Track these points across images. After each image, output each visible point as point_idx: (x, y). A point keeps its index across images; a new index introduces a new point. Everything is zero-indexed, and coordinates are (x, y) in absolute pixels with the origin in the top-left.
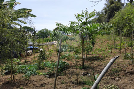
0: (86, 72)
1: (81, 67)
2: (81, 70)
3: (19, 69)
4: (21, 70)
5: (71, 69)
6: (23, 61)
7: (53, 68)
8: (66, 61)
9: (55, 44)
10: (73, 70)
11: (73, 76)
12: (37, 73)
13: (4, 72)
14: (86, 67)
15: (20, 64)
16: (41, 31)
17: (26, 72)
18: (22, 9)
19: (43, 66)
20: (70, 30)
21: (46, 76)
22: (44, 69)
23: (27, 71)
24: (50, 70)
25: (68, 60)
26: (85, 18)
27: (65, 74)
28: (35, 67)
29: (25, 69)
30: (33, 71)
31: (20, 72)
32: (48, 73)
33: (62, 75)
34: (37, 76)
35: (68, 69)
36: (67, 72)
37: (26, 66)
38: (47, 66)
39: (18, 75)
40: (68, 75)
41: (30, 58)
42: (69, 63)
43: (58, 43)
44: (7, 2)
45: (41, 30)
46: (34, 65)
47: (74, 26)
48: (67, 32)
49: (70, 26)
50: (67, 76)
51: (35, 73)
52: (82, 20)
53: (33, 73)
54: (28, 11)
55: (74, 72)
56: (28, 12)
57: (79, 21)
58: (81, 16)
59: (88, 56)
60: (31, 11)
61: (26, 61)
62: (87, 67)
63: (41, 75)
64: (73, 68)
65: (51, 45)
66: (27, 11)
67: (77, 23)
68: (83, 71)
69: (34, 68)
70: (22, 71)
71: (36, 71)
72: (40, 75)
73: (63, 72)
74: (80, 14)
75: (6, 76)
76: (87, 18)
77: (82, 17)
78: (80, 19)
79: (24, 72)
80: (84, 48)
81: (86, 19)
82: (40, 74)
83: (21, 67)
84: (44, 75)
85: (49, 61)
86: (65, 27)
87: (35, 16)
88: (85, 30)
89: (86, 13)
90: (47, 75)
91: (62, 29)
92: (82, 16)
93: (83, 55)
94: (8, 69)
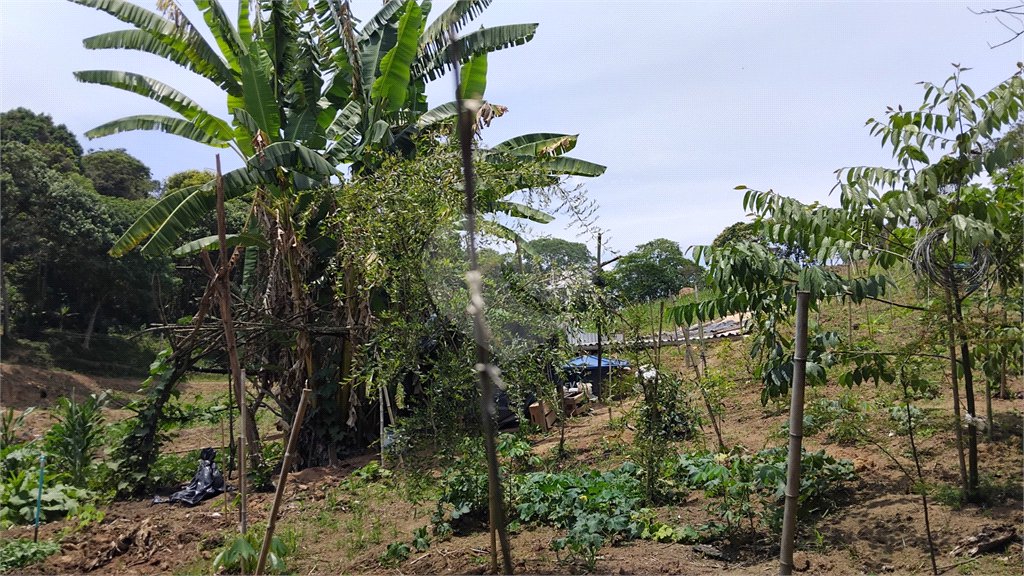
0: (1000, 530)
1: (957, 491)
2: (957, 510)
3: (527, 499)
4: (541, 508)
5: (874, 506)
6: (545, 449)
7: (744, 494)
8: (832, 451)
9: (736, 337)
10: (893, 510)
11: (897, 558)
12: (641, 527)
13: (447, 516)
14: (990, 490)
15: (531, 468)
16: (632, 258)
17: (573, 520)
18: (518, 140)
19: (671, 483)
20: (844, 229)
21: (704, 548)
22: (685, 504)
23: (577, 513)
24: (725, 507)
25: (847, 440)
26: (952, 135)
27: (838, 540)
28: (621, 488)
29: (566, 501)
30: (611, 515)
31: (534, 517)
32: (716, 531)
33: (813, 547)
34: (640, 547)
35: (856, 502)
36: (850, 525)
37: (571, 480)
38: (701, 485)
39: (526, 535)
40: (862, 546)
41: (582, 431)
42: (857, 464)
43: (762, 325)
44: (439, 109)
45: (634, 250)
46: (617, 475)
47: (871, 195)
48: (818, 245)
49: (845, 202)
50: (853, 553)
51: (626, 523)
52: (926, 149)
53: (614, 523)
54: (555, 146)
55: (901, 529)
56: (558, 150)
57: (905, 163)
58: (918, 123)
59: (1000, 407)
60: (573, 144)
61: (561, 450)
62: (999, 490)
63: (667, 540)
64: (890, 496)
65: (707, 344)
66: (551, 147)
67: (894, 174)
68: (972, 524)
69: (616, 492)
70: (547, 514)
71: (635, 515)
72: (660, 541)
73: (820, 525)
74: (905, 110)
75: (458, 541)
76: (966, 129)
77: (925, 130)
78: (913, 142)
79: (559, 520)
80: (965, 349)
81: (963, 140)
82: (662, 533)
83: (542, 486)
84: (685, 541)
85: (712, 447)
86: (809, 213)
87: (595, 170)
88: (961, 222)
89: (958, 99)
90: (706, 541)
91: (782, 230)
92: (928, 123)
93: (964, 402)
94: (469, 496)
